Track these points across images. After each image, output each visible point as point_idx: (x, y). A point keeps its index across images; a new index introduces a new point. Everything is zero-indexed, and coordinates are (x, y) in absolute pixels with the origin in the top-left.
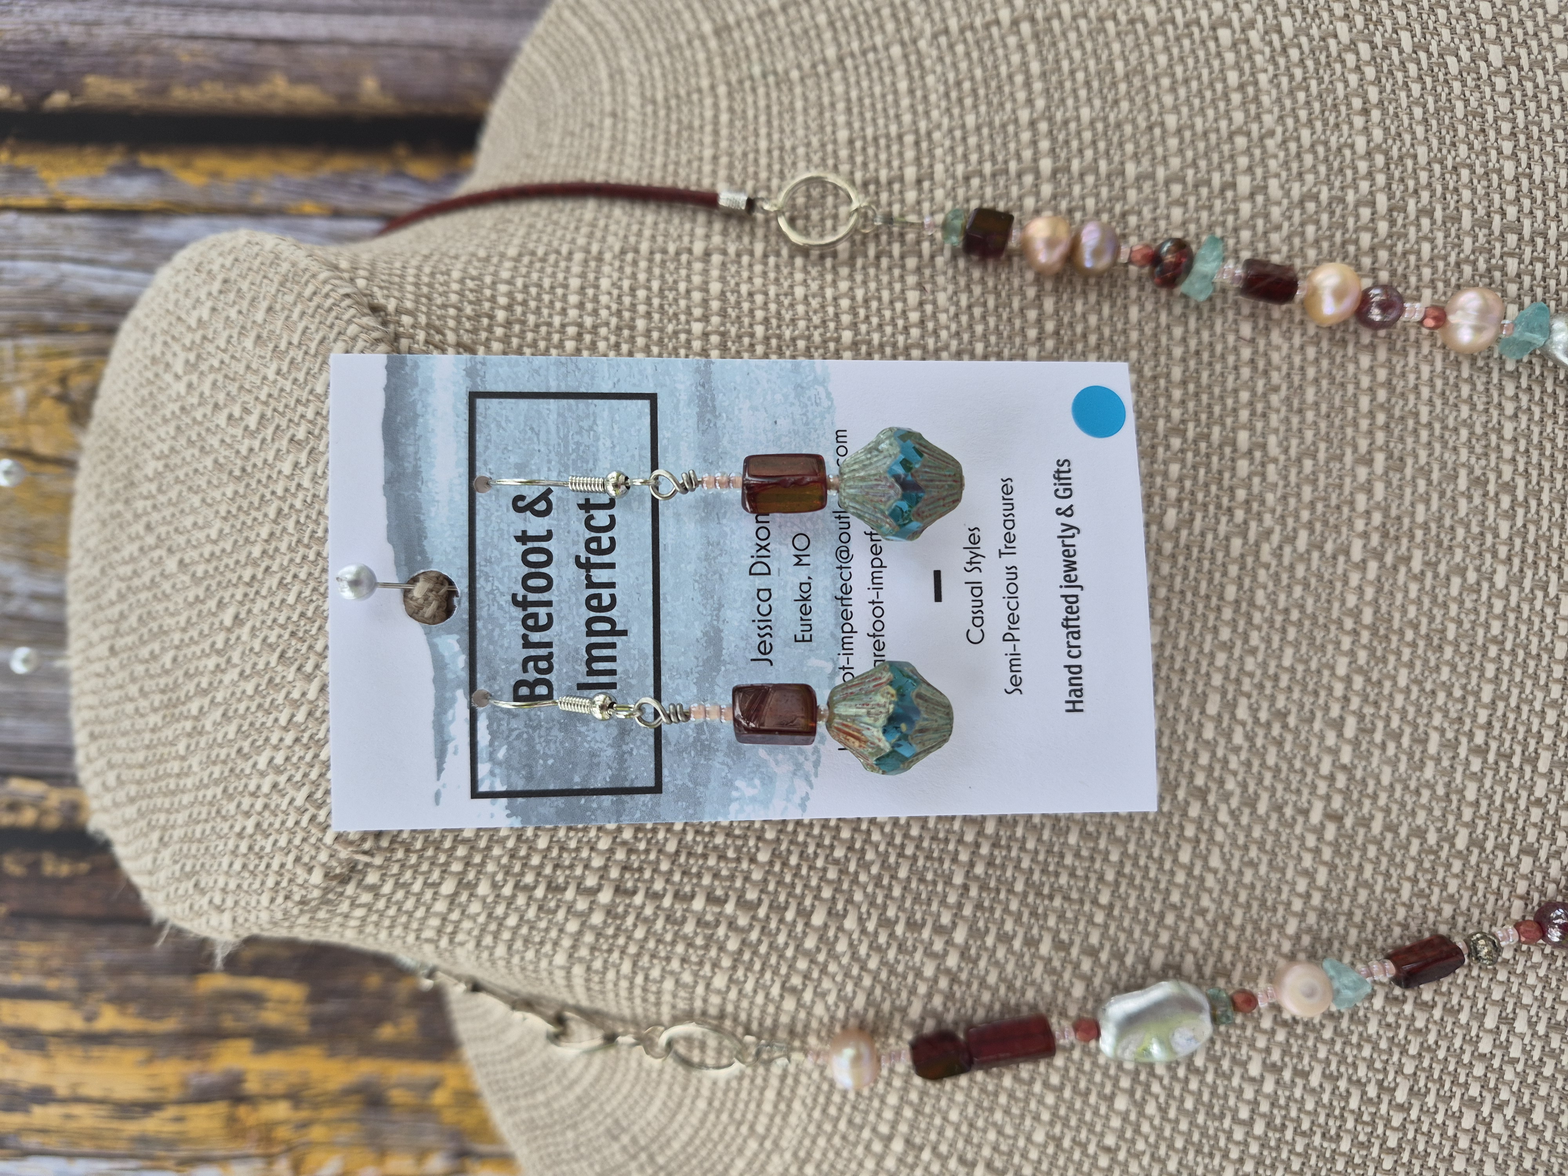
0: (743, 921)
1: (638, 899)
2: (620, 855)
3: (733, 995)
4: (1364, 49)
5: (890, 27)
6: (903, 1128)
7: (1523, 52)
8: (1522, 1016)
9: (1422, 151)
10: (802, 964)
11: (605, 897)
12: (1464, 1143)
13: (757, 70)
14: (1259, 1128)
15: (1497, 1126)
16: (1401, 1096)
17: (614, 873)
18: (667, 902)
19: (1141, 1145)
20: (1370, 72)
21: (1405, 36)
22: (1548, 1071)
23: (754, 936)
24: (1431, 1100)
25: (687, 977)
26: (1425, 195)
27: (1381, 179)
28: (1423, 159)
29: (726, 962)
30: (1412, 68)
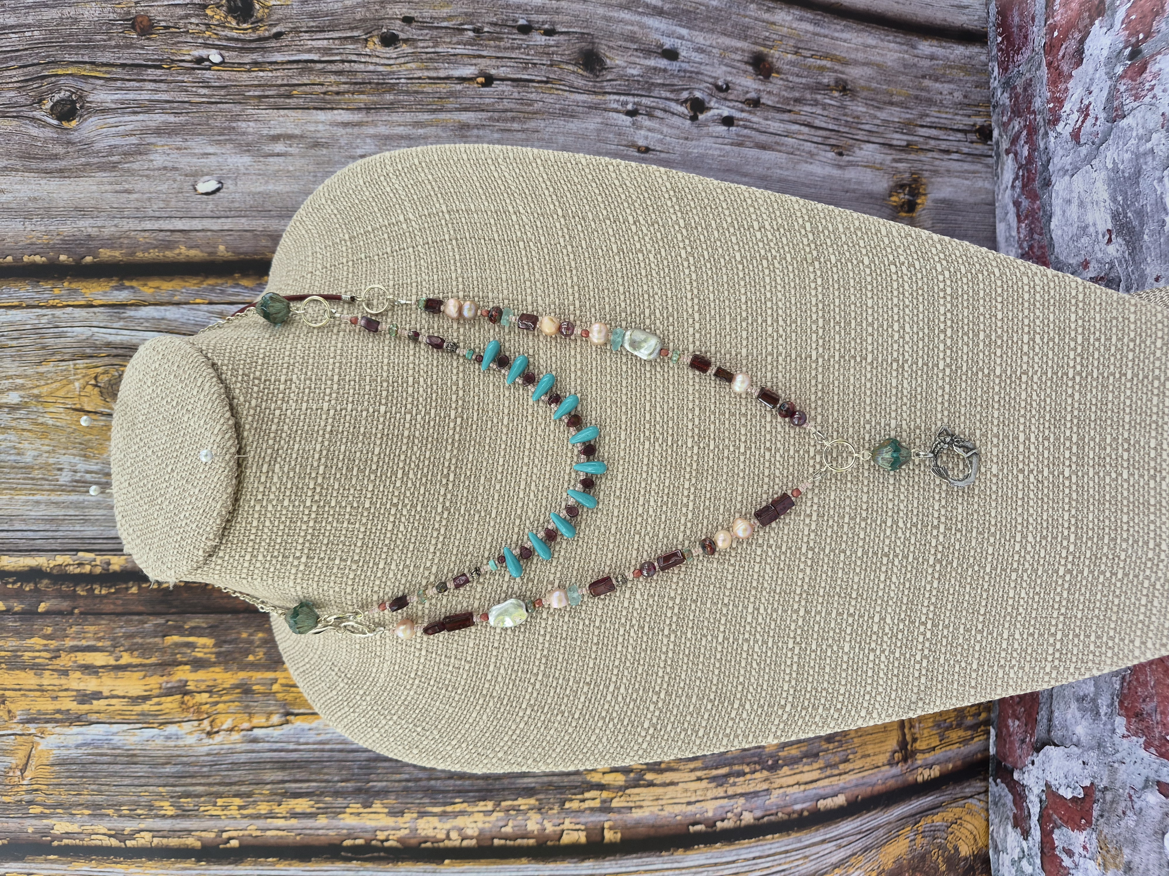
0: (354, 567)
1: (315, 560)
2: (307, 545)
3: (354, 595)
4: (569, 247)
5: (409, 240)
6: (424, 645)
7: (624, 247)
8: (638, 593)
9: (591, 284)
10: (377, 582)
11: (304, 560)
12: (621, 640)
13: (363, 256)
14: (548, 638)
15: (632, 633)
16: (597, 624)
17: (306, 551)
18: (326, 561)
19: (507, 646)
20: (572, 256)
21: (583, 242)
22: (649, 612)
23: (359, 573)
24: (608, 625)
25: (337, 589)
26: (592, 300)
27: (577, 295)
28: (591, 287)
29: (350, 583)
30: (586, 254)
